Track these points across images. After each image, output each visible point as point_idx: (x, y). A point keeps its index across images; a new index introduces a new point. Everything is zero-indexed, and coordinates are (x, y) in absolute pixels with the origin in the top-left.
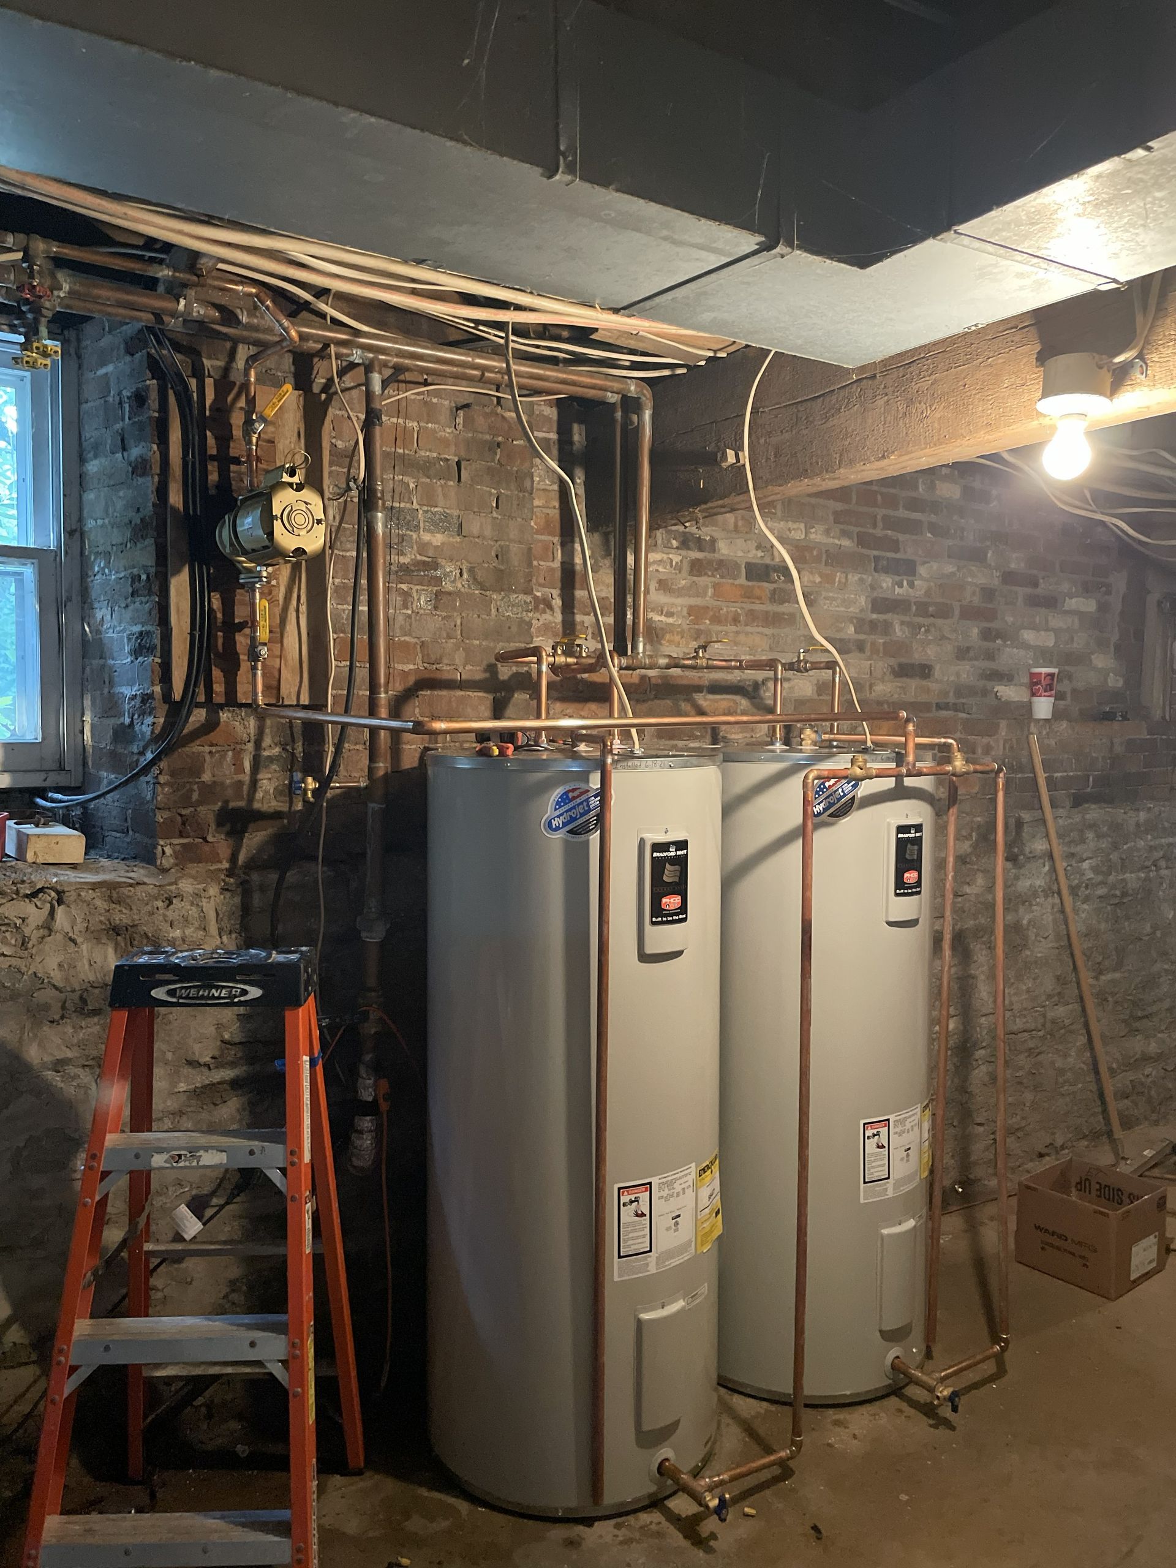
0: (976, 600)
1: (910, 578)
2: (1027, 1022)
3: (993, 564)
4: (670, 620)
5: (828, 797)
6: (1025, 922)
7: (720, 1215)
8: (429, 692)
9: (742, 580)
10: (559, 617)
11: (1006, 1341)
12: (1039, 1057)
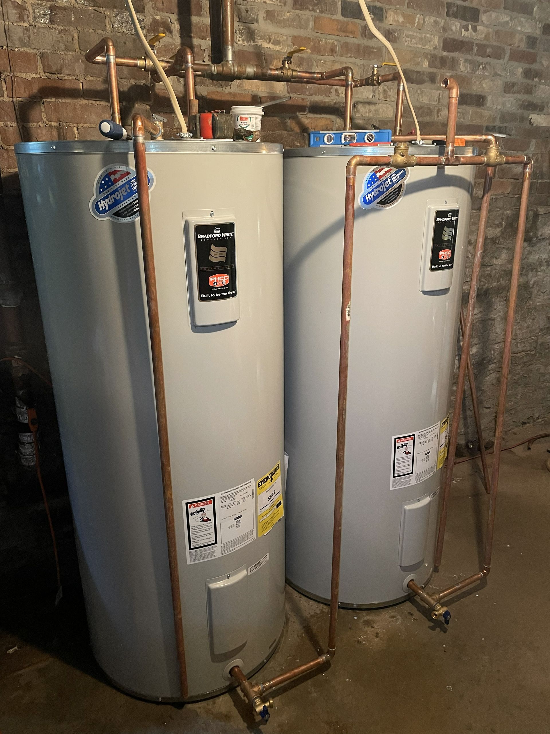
0: (523, 46)
1: (474, 24)
2: (525, 346)
3: (537, 17)
4: (277, 48)
5: (378, 186)
6: (532, 282)
7: (282, 506)
8: (53, 100)
9: (339, 16)
10: (177, 40)
11: (488, 570)
12: (530, 367)
